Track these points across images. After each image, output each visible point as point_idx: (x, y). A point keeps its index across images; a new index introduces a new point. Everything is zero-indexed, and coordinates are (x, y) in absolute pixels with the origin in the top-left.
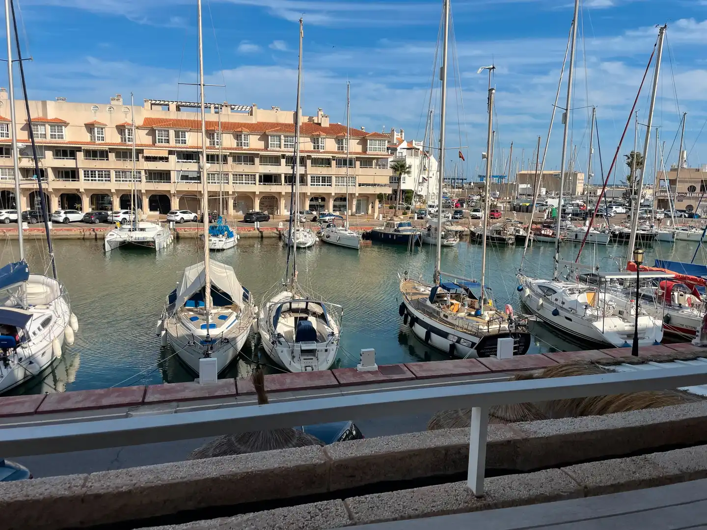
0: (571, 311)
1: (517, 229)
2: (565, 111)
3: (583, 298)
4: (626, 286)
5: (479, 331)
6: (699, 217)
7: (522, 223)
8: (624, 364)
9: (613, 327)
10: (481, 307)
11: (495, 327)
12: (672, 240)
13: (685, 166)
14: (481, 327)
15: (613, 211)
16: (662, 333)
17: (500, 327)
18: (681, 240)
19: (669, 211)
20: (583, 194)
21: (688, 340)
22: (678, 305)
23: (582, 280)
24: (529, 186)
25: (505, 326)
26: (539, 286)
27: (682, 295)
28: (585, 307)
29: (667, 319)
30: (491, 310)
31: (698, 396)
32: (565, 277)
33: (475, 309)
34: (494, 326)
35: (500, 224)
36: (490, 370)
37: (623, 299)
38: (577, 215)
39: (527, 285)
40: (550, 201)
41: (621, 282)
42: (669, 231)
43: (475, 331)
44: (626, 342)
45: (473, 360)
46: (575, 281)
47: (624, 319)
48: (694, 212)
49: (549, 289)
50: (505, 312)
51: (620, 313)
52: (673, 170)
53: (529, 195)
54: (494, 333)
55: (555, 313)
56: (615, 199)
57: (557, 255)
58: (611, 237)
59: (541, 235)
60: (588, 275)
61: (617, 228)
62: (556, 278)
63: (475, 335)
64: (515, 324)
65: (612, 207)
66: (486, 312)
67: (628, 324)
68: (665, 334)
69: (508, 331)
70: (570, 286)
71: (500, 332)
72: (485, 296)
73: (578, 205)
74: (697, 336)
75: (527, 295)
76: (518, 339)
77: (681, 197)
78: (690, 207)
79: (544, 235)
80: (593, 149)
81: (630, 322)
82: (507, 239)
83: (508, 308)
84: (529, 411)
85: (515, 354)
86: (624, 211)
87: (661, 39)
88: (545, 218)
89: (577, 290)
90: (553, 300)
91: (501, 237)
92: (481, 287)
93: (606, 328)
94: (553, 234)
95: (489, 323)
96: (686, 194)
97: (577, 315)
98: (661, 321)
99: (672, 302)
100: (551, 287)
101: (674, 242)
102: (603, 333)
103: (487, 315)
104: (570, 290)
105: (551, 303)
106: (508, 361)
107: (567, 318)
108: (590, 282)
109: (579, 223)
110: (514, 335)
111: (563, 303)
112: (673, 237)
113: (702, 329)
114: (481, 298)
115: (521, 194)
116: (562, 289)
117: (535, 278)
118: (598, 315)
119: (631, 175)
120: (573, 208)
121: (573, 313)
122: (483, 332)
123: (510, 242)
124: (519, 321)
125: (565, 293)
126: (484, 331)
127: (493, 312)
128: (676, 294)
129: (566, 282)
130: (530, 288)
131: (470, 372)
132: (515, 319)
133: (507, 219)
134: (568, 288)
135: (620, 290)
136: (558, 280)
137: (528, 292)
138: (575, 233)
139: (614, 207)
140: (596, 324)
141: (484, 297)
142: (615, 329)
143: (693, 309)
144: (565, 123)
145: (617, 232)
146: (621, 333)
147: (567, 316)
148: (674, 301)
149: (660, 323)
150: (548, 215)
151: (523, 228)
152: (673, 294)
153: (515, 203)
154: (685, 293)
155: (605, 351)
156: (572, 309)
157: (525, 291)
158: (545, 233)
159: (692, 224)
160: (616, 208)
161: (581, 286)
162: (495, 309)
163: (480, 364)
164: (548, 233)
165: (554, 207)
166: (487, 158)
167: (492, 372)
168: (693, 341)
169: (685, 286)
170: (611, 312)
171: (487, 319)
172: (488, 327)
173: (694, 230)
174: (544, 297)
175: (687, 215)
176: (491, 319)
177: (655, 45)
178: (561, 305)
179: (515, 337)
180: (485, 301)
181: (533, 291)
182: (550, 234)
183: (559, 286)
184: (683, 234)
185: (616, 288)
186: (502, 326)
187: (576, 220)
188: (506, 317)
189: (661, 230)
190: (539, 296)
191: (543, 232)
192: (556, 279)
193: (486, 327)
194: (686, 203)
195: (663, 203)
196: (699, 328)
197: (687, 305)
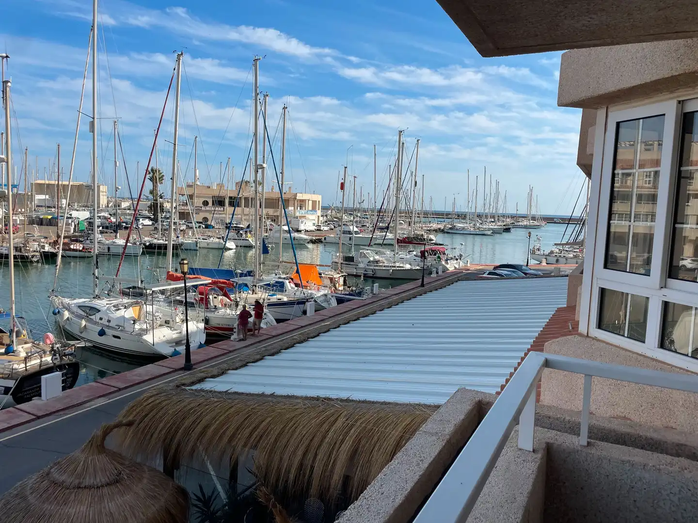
0: (119, 328)
1: (42, 244)
2: (92, 120)
3: (130, 313)
4: (167, 295)
5: (14, 371)
6: (213, 227)
7: (46, 238)
8: (207, 379)
9: (162, 337)
10: (13, 342)
11: (35, 362)
12: (195, 248)
13: (198, 183)
14: (16, 366)
15: (140, 223)
16: (205, 335)
17: (41, 361)
18: (203, 248)
19: (191, 223)
20: (108, 206)
21: (228, 337)
22: (214, 307)
23: (125, 294)
24: (47, 197)
25: (48, 359)
26: (79, 307)
27: (215, 298)
28: (133, 322)
29: (207, 321)
30: (26, 343)
31: (284, 396)
32: (106, 292)
33: (3, 344)
34: (33, 362)
35: (20, 240)
36: (35, 417)
37: (167, 309)
38: (107, 228)
39: (64, 307)
40: (75, 214)
41: (163, 292)
42: (192, 241)
43: (9, 372)
44: (175, 350)
45: (11, 409)
46: (117, 296)
47: (171, 328)
48: (209, 223)
49: (92, 308)
50: (45, 342)
51: (167, 322)
52: (189, 186)
53: (49, 207)
54: (33, 371)
55: (102, 333)
56: (140, 211)
57: (96, 271)
58: (143, 248)
59: (70, 250)
60: (130, 288)
61: (147, 240)
62: (97, 295)
63: (9, 377)
64: (59, 355)
65: (139, 220)
66: (20, 346)
67: (175, 332)
68: (208, 335)
69: (52, 365)
70: (115, 302)
71: (42, 368)
72: (17, 327)
73: (105, 218)
74: (235, 332)
75: (65, 318)
76: (65, 371)
77: (198, 210)
78: (206, 219)
79: (74, 250)
80: (118, 162)
81: (176, 330)
82: (30, 257)
83: (48, 337)
84: (122, 464)
85: (64, 389)
86: (150, 223)
87: (179, 64)
88: (72, 232)
89: (122, 306)
90: (98, 320)
91: (23, 254)
92: (12, 318)
93: (156, 340)
94: (83, 248)
95: (26, 360)
96: (201, 207)
97: (126, 332)
98: (203, 324)
99: (209, 305)
100: (92, 306)
101: (197, 250)
102: (154, 345)
103: (22, 350)
104: (114, 306)
105: (96, 323)
106: (57, 400)
107: (115, 336)
108: (133, 296)
109: (110, 236)
110: (60, 367)
111: (109, 321)
112: (197, 246)
113: (238, 325)
114: (11, 331)
115: (38, 206)
116: (105, 306)
117: (72, 297)
118: (147, 328)
119: (153, 189)
120: (100, 220)
121: (122, 330)
122: (18, 371)
123: (35, 259)
124: (65, 350)
125: (110, 311)
126: (20, 370)
127: (29, 345)
128: (211, 297)
129: (108, 298)
130: (69, 310)
131: (9, 425)
132: (58, 348)
133: (27, 234)
134: (112, 305)
135: (163, 300)
136: (99, 298)
137: (66, 314)
138: (107, 246)
139: (141, 219)
140: (145, 337)
141: (16, 329)
142: (164, 339)
143: (226, 309)
144: (93, 132)
145: (148, 244)
146: (169, 342)
147: (116, 335)
148: (210, 304)
149: (202, 325)
150: (75, 229)
151: (48, 242)
152: (209, 298)
153: (34, 216)
154: (218, 295)
155: (160, 363)
156: (119, 326)
157: (63, 314)
158: (75, 248)
159: (210, 234)
160: (142, 220)
161: (126, 300)
162: (32, 340)
163: (21, 413)
164: (78, 247)
165: (80, 220)
166: (7, 162)
167: (39, 418)
168: (232, 338)
169: (216, 288)
170: (159, 322)
171: (23, 355)
172: (26, 365)
173: (212, 239)
174: (87, 317)
175: (204, 226)
176: (30, 354)
177: (174, 69)
178: (107, 324)
179: (61, 370)
180: (18, 334)
181: (73, 313)
182: (81, 249)
183: (102, 303)
184: (203, 243)
185: (158, 298)
186: (43, 359)
187: (107, 233)
188: (48, 349)
189: (186, 240)
190: (81, 317)
191: (72, 247)
192: (97, 297)
193: (23, 365)
194: (202, 215)
195: (184, 216)
196: (236, 325)
197: (220, 306)
